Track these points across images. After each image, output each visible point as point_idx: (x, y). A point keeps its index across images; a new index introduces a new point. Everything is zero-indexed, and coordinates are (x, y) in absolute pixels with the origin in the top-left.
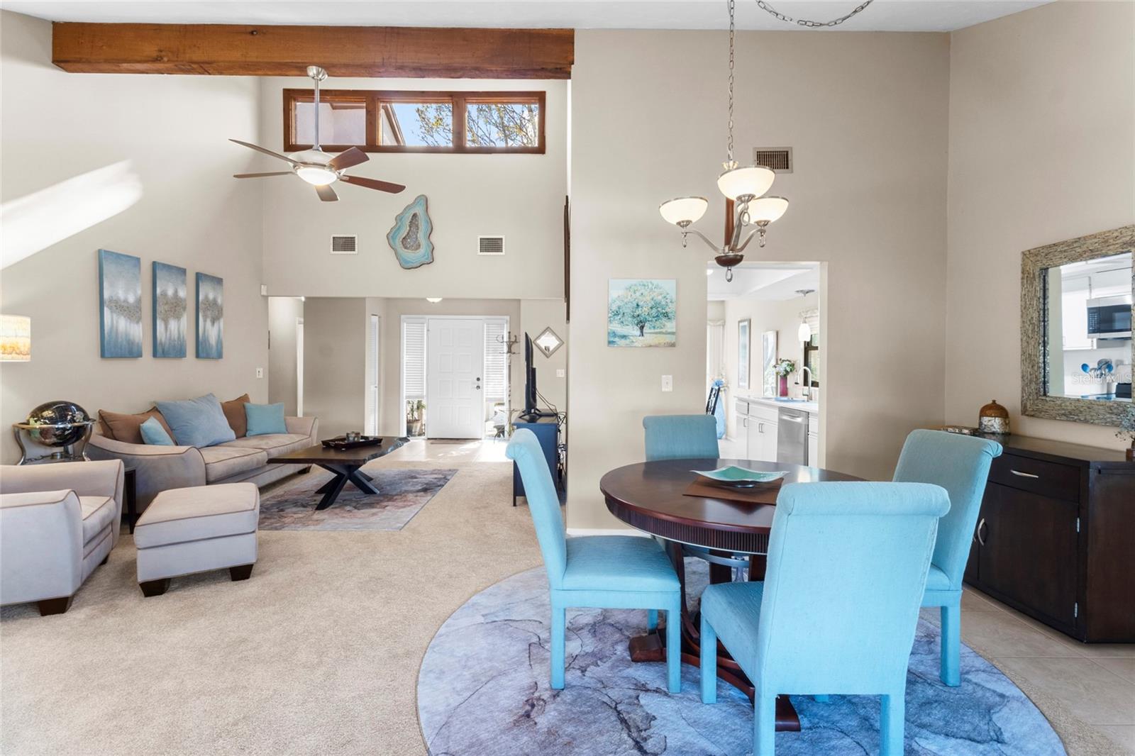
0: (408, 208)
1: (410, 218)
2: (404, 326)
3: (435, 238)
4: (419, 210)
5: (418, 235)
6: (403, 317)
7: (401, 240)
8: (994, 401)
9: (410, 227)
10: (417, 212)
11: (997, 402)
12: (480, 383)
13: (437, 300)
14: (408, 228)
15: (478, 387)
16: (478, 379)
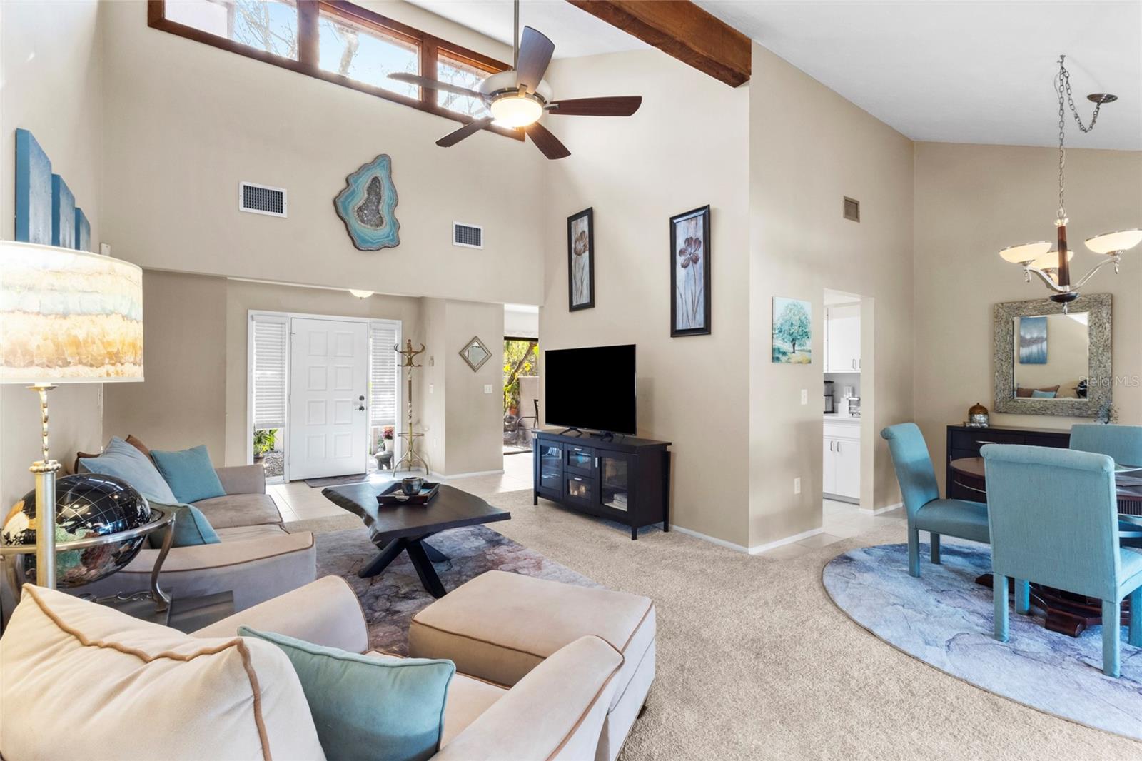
0: (364, 168)
1: (369, 183)
2: (253, 326)
3: (399, 214)
4: (380, 173)
5: (380, 207)
6: (251, 312)
7: (356, 209)
8: (978, 404)
9: (369, 194)
10: (378, 175)
11: (980, 404)
12: (364, 404)
13: (366, 294)
14: (366, 196)
15: (362, 409)
16: (362, 398)
